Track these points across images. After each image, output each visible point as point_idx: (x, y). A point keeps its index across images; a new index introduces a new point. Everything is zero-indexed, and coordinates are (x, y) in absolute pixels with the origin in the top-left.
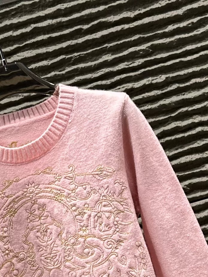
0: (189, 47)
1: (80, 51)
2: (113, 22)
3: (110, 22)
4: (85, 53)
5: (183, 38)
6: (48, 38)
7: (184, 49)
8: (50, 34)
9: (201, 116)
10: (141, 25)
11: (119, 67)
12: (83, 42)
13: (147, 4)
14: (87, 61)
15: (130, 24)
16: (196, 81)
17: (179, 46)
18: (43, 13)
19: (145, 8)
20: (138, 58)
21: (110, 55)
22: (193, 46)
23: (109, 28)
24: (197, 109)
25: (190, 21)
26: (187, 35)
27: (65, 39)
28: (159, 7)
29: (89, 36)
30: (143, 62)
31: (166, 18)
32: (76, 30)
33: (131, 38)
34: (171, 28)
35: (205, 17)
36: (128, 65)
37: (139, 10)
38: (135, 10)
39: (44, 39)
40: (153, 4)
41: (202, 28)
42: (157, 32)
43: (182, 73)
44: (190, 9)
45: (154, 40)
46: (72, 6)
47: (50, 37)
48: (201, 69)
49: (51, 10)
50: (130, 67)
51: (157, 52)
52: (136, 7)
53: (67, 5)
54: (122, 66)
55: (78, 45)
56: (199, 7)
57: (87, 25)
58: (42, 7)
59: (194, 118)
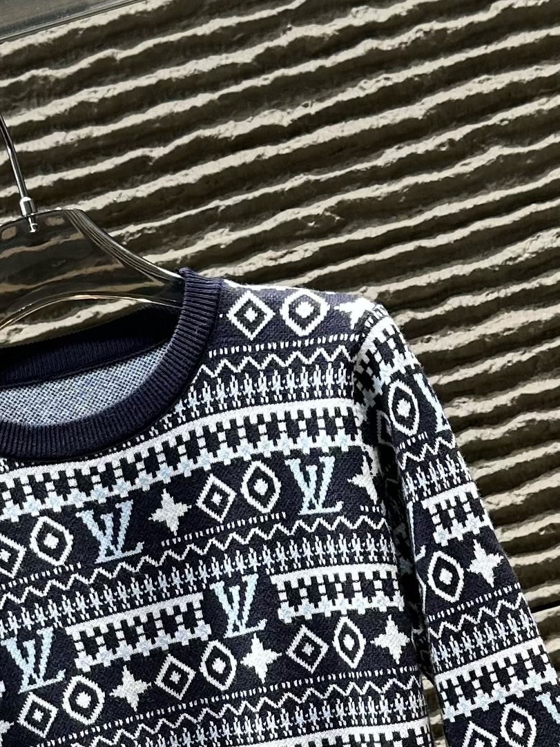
0: (442, 210)
1: (144, 220)
2: (233, 138)
3: (226, 138)
4: (157, 224)
5: (425, 184)
6: (55, 183)
7: (428, 215)
8: (61, 172)
9: (474, 401)
10: (311, 147)
11: (250, 264)
12: (150, 195)
13: (327, 89)
14: (163, 247)
15: (281, 146)
16: (461, 302)
17: (416, 207)
18: (40, 114)
19: (321, 100)
20: (302, 239)
21: (227, 230)
22: (451, 205)
23: (224, 155)
24: (465, 379)
25: (443, 135)
26: (435, 176)
27: (103, 186)
28: (358, 98)
29: (168, 177)
30: (317, 249)
31: (378, 129)
32: (131, 160)
33: (284, 183)
34: (391, 155)
35: (484, 126)
36: (275, 259)
37: (306, 106)
38: (294, 105)
39: (44, 185)
40: (343, 88)
41: (478, 157)
42: (353, 168)
43: (421, 280)
44: (444, 103)
45: (347, 188)
46: (120, 94)
47: (61, 180)
48: (474, 271)
49: (62, 104)
50: (280, 265)
51: (355, 224)
52: (298, 98)
53: (106, 91)
54: (258, 262)
55: (138, 202)
56: (468, 96)
57: (162, 148)
58: (38, 96)
59: (454, 404)
